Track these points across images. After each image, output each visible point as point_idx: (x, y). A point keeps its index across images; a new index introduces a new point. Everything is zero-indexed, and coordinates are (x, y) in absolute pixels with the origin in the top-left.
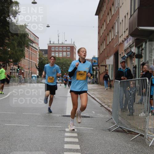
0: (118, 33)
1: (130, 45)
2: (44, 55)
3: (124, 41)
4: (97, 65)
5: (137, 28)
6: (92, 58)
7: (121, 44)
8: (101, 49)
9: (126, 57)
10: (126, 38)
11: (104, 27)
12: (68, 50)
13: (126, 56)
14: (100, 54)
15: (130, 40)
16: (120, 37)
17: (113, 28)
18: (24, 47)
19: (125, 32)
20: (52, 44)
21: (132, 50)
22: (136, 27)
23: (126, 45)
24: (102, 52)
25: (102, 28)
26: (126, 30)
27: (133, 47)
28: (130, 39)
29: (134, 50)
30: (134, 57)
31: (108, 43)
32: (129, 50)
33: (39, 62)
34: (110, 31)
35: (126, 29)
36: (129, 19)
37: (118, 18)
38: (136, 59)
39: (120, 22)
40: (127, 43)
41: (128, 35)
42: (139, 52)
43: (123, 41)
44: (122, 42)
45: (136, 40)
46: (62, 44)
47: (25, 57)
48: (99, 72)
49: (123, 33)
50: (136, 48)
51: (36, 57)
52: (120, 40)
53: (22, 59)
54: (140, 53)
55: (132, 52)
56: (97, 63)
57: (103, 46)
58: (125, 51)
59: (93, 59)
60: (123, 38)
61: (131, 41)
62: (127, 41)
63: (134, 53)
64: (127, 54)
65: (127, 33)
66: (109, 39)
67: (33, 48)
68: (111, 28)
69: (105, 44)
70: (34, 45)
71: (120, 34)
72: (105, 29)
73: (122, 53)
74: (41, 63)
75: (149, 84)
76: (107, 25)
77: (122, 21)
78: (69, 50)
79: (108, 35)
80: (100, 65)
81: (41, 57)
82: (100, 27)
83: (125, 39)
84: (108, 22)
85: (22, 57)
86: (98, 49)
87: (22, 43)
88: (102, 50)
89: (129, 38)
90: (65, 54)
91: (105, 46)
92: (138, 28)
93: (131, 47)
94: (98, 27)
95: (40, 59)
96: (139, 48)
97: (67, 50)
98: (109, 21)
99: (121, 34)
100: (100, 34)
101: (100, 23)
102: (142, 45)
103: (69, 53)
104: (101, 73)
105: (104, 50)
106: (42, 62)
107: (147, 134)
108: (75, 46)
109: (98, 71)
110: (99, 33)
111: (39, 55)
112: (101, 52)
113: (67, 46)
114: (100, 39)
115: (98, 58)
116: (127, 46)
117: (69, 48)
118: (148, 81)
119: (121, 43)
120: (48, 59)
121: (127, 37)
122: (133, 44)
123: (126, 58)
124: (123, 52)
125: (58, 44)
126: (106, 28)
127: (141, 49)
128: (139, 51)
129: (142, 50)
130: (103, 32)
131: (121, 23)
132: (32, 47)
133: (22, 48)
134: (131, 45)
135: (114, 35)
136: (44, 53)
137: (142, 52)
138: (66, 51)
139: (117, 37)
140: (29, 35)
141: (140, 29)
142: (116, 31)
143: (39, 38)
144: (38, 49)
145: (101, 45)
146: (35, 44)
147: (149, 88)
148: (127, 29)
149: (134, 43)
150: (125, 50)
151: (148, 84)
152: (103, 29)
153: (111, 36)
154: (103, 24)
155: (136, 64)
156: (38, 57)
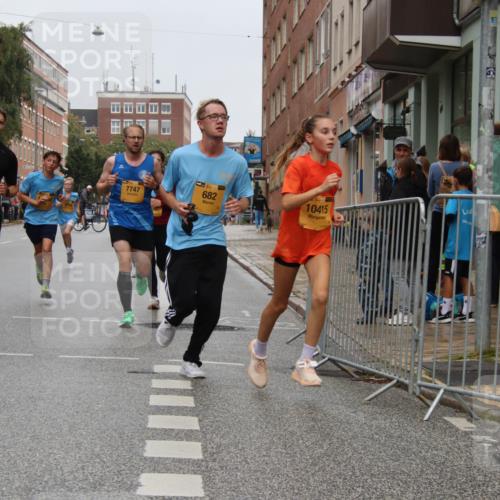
0: (328, 55)
1: (367, 95)
2: (87, 129)
3: (348, 82)
4: (259, 161)
5: (389, 39)
6: (242, 140)
7: (339, 93)
8: (273, 108)
9: (353, 135)
10: (354, 73)
11: (283, 38)
12: (166, 113)
13: (353, 131)
14: (269, 126)
15: (365, 81)
16: (335, 69)
17: (310, 39)
18: (20, 102)
19: (350, 52)
20: (110, 92)
21: (374, 114)
22: (388, 35)
23: (354, 96)
24: (277, 118)
25: (274, 39)
26: (354, 48)
27: (376, 101)
28: (366, 76)
29: (380, 112)
30: (381, 134)
31: (295, 90)
32: (363, 113)
33: (70, 153)
34: (302, 51)
35: (354, 43)
36: (364, 9)
37: (328, 6)
38: (386, 142)
39: (334, 21)
40: (357, 88)
41: (360, 62)
42: (395, 120)
43: (343, 83)
44: (340, 87)
45: (386, 78)
46: (146, 91)
47: (21, 134)
48: (267, 186)
49: (346, 56)
50: (387, 107)
51: (60, 136)
52: (336, 80)
53: (12, 141)
54: (398, 122)
55: (374, 119)
56: (259, 155)
57: (278, 101)
58: (351, 114)
59: (247, 143)
60: (343, 72)
61: (370, 84)
62: (357, 82)
63: (381, 124)
64: (356, 126)
65: (357, 56)
66: (300, 76)
67: (48, 105)
68: (307, 42)
69: (284, 93)
70: (52, 96)
71: (336, 59)
72: (285, 42)
73: (342, 122)
74: (75, 155)
75: (426, 217)
76: (293, 30)
77: (343, 16)
78: (170, 113)
79: (295, 62)
80: (268, 163)
81: (77, 135)
82: (269, 38)
83: (350, 76)
84: (296, 21)
85: (13, 135)
86: (264, 108)
87: (13, 86)
88: (275, 112)
89: (363, 72)
90: (153, 124)
91: (284, 99)
92: (391, 37)
93: (368, 101)
94: (264, 37)
95: (71, 140)
96: (394, 105)
97: (163, 113)
98: (300, 18)
99: (339, 62)
100: (270, 60)
101: (269, 23)
102: (405, 97)
103: (167, 123)
104: (271, 187)
105: (282, 111)
106: (78, 151)
107: (419, 382)
108: (186, 100)
109: (264, 182)
110: (265, 57)
111: (70, 129)
112: (273, 119)
113: (160, 101)
114: (268, 77)
115: (262, 139)
116: (357, 99)
117: (168, 106)
118: (422, 206)
119: (337, 88)
120: (98, 143)
121: (358, 69)
122: (377, 93)
123: (353, 139)
124: (345, 118)
125: (133, 92)
126: (289, 40)
127: (401, 109)
128: (395, 116)
129: (404, 113)
130: (279, 52)
131: (336, 24)
132: (44, 102)
133: (13, 104)
134: (369, 96)
135: (316, 64)
136: (84, 121)
137: (404, 119)
138: (160, 117)
139: (326, 70)
140: (36, 61)
141: (398, 43)
142: (323, 51)
143: (67, 72)
144: (66, 109)
145: (274, 95)
146: (56, 91)
147: (425, 231)
148: (357, 44)
149: (379, 89)
150: (350, 112)
151: (422, 217)
152: (279, 41)
153: (306, 67)
154: (279, 28)
155: (385, 158)
156: (65, 134)
